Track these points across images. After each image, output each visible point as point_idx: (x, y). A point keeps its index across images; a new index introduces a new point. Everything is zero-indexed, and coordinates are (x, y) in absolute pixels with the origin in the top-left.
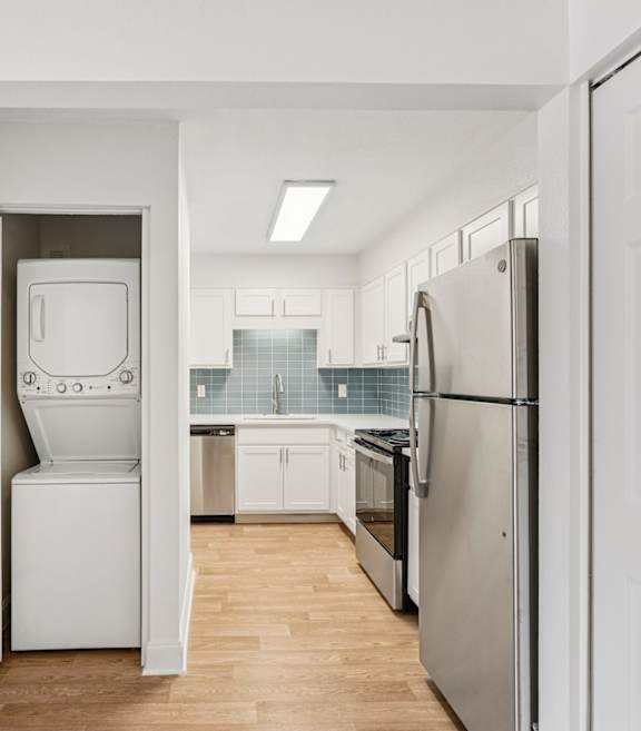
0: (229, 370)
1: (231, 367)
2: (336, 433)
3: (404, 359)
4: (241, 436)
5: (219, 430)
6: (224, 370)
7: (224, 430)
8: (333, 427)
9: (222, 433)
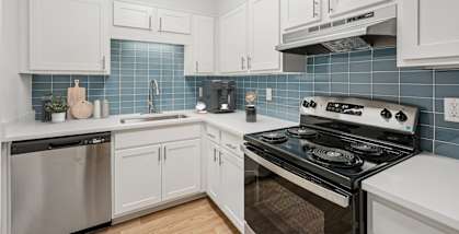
0: (107, 77)
1: (108, 73)
2: (206, 129)
3: (277, 66)
4: (117, 142)
5: (91, 139)
6: (103, 76)
7: (97, 138)
8: (203, 123)
9: (95, 141)
